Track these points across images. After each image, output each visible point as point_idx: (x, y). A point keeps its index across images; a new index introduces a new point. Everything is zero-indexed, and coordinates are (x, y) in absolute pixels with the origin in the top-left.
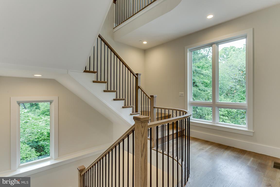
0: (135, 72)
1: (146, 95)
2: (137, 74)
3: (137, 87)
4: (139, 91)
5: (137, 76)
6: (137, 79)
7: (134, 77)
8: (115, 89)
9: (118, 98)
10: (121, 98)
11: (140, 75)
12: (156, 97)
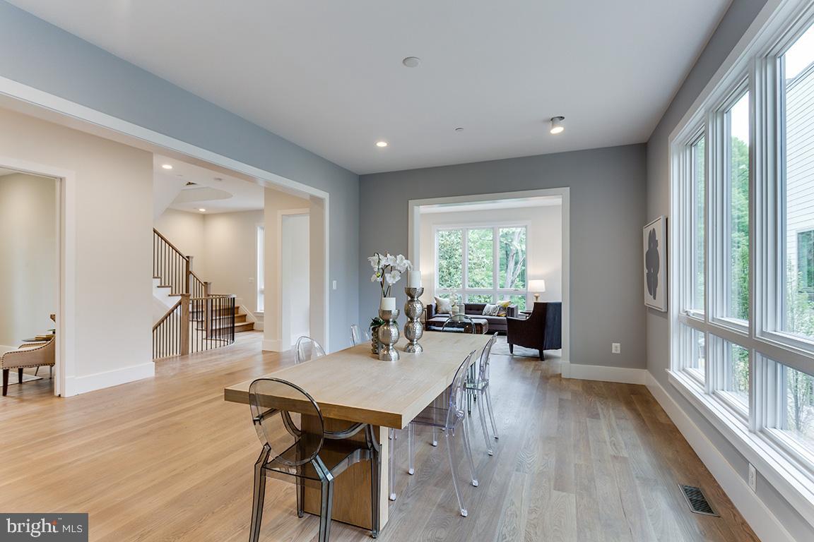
0: (185, 255)
1: (200, 282)
2: (188, 257)
3: (188, 273)
4: (191, 277)
5: (188, 260)
6: (188, 262)
7: (184, 260)
8: (159, 275)
9: (163, 284)
10: (167, 284)
11: (192, 257)
12: (210, 283)
